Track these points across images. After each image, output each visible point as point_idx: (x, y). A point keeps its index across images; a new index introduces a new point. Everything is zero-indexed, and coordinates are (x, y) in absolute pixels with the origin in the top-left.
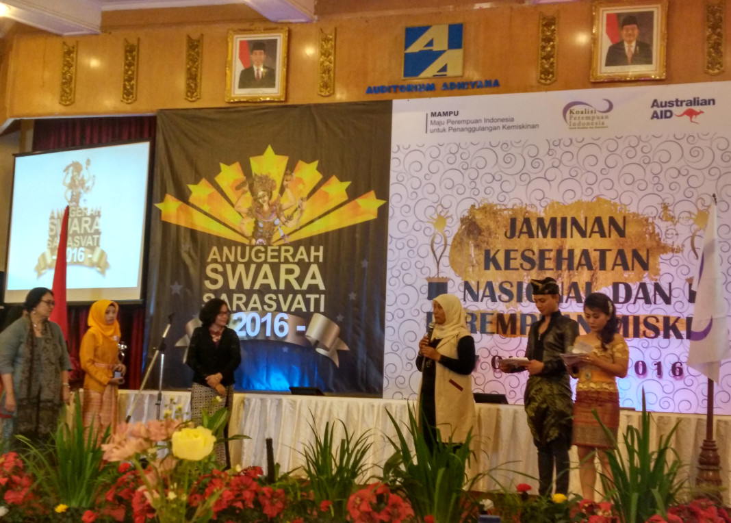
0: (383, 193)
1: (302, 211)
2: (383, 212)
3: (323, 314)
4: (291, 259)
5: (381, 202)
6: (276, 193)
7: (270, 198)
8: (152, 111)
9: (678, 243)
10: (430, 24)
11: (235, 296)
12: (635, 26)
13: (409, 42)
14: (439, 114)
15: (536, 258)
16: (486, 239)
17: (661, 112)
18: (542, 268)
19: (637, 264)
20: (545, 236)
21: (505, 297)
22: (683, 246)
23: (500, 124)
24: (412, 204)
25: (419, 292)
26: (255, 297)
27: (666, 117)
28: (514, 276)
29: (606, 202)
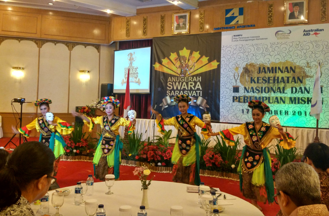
0: (219, 60)
1: (195, 66)
2: (219, 66)
3: (201, 97)
4: (192, 81)
5: (218, 63)
6: (187, 61)
7: (185, 63)
8: (151, 38)
9: (312, 75)
10: (233, 8)
11: (176, 91)
12: (298, 6)
14: (236, 36)
15: (267, 79)
16: (251, 74)
17: (307, 33)
18: (269, 82)
19: (299, 81)
20: (270, 73)
21: (257, 92)
22: (313, 75)
23: (255, 38)
24: (228, 63)
25: (230, 90)
26: (182, 92)
27: (308, 35)
28: (260, 85)
29: (289, 62)
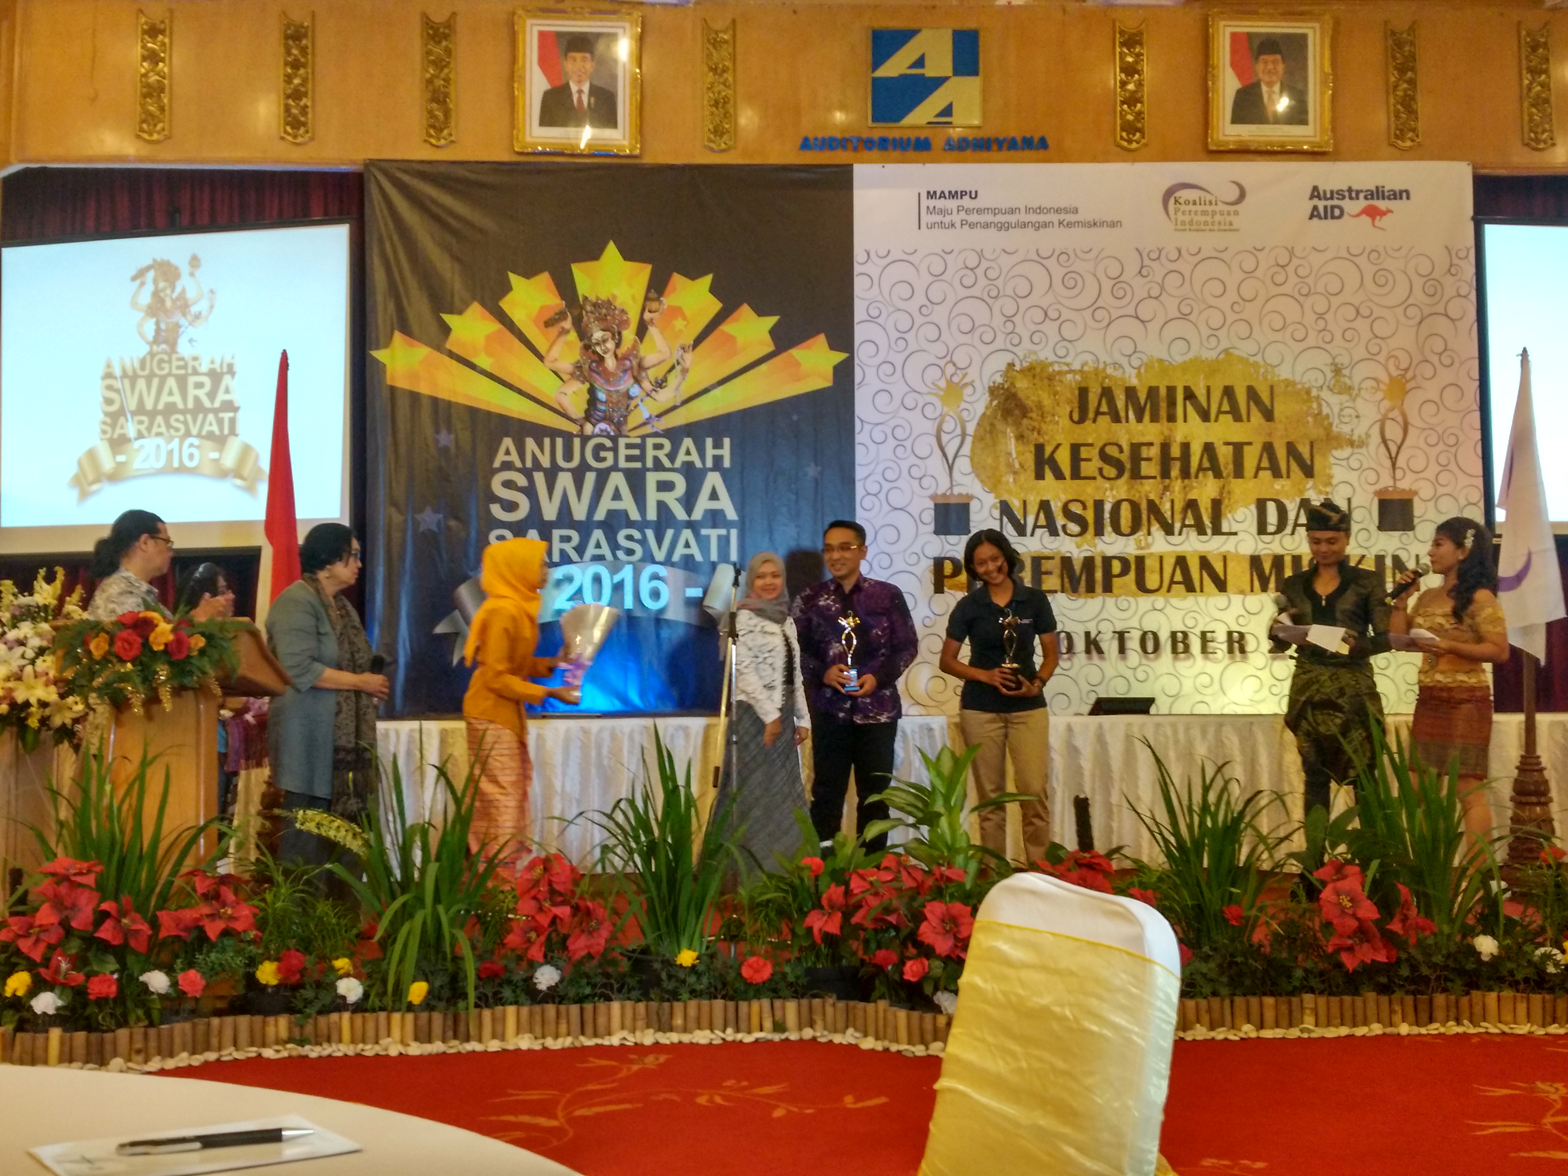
0: (842, 339)
1: (685, 371)
2: (844, 374)
3: (735, 564)
4: (667, 463)
5: (840, 357)
6: (629, 335)
7: (618, 345)
9: (1360, 431)
10: (913, 26)
11: (556, 534)
12: (1278, 57)
13: (879, 60)
14: (942, 195)
15: (1125, 457)
16: (1036, 424)
17: (1326, 208)
18: (1136, 475)
19: (1294, 466)
20: (1140, 419)
21: (1074, 528)
22: (1368, 435)
23: (1054, 218)
24: (898, 360)
25: (918, 521)
26: (598, 535)
27: (1333, 217)
28: (1089, 491)
29: (1241, 359)
